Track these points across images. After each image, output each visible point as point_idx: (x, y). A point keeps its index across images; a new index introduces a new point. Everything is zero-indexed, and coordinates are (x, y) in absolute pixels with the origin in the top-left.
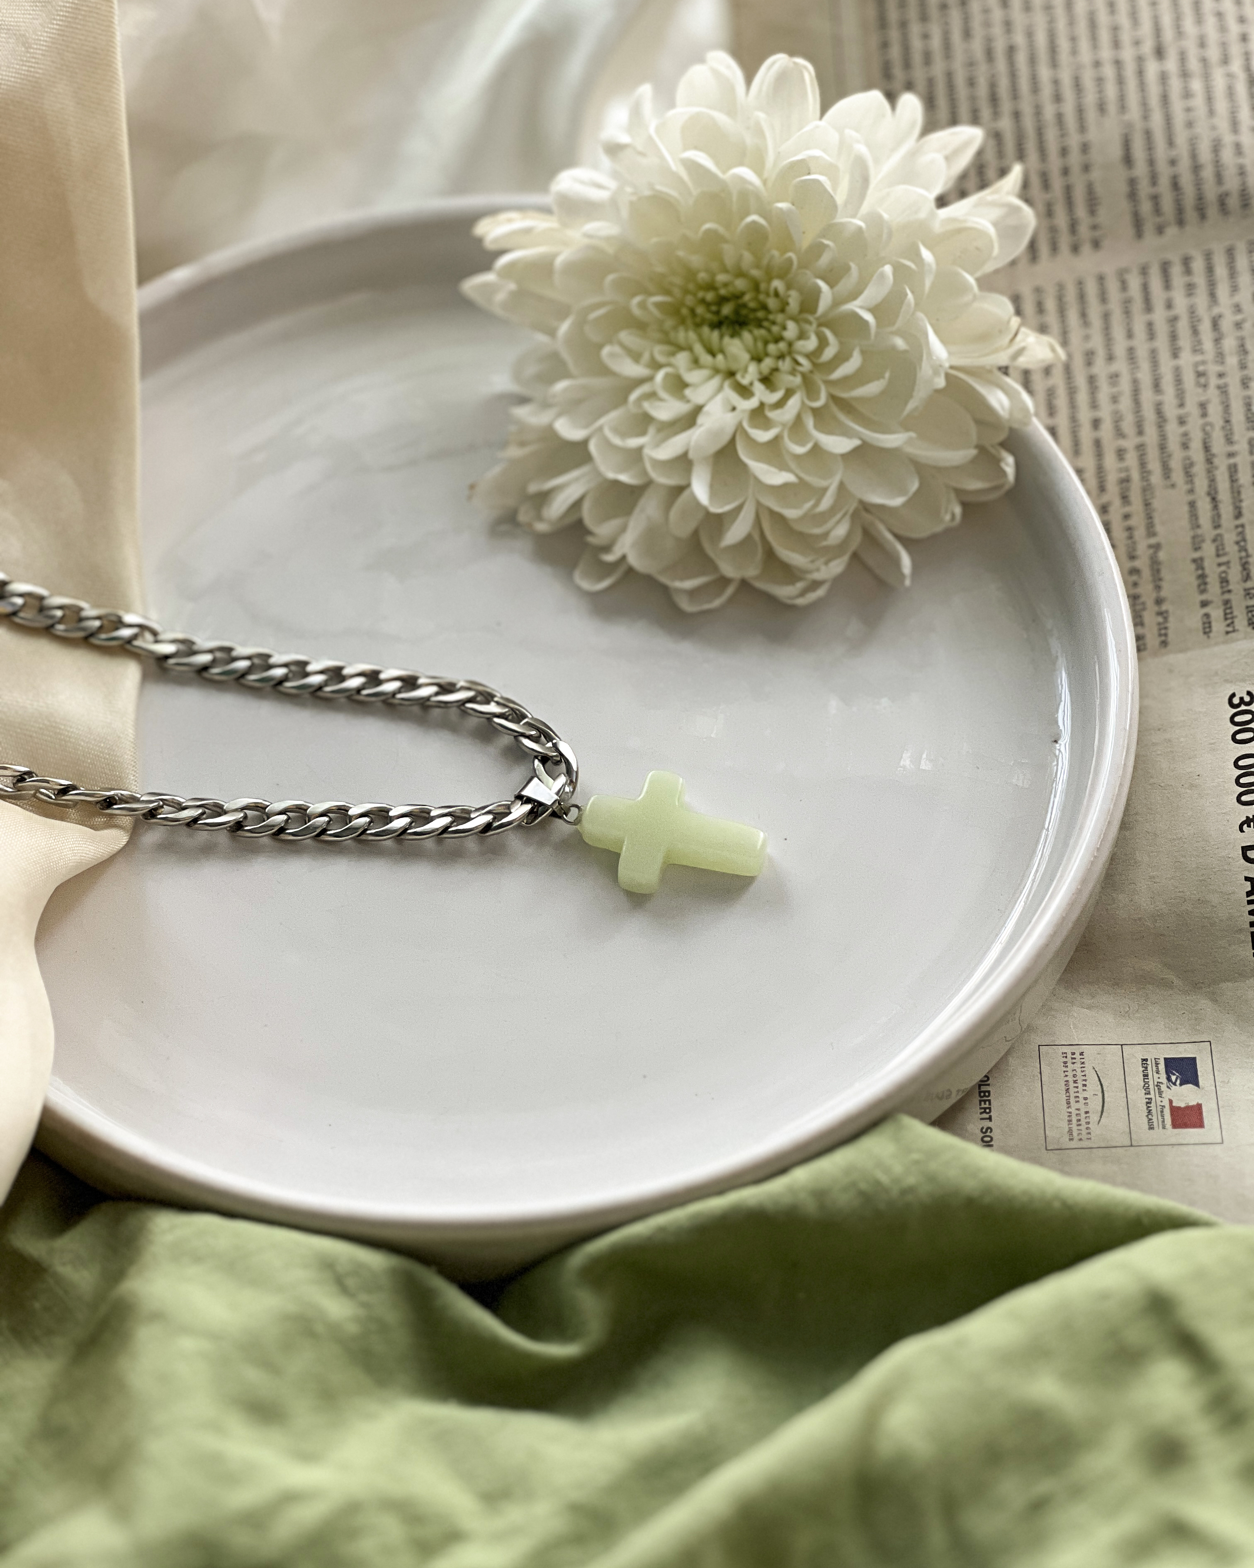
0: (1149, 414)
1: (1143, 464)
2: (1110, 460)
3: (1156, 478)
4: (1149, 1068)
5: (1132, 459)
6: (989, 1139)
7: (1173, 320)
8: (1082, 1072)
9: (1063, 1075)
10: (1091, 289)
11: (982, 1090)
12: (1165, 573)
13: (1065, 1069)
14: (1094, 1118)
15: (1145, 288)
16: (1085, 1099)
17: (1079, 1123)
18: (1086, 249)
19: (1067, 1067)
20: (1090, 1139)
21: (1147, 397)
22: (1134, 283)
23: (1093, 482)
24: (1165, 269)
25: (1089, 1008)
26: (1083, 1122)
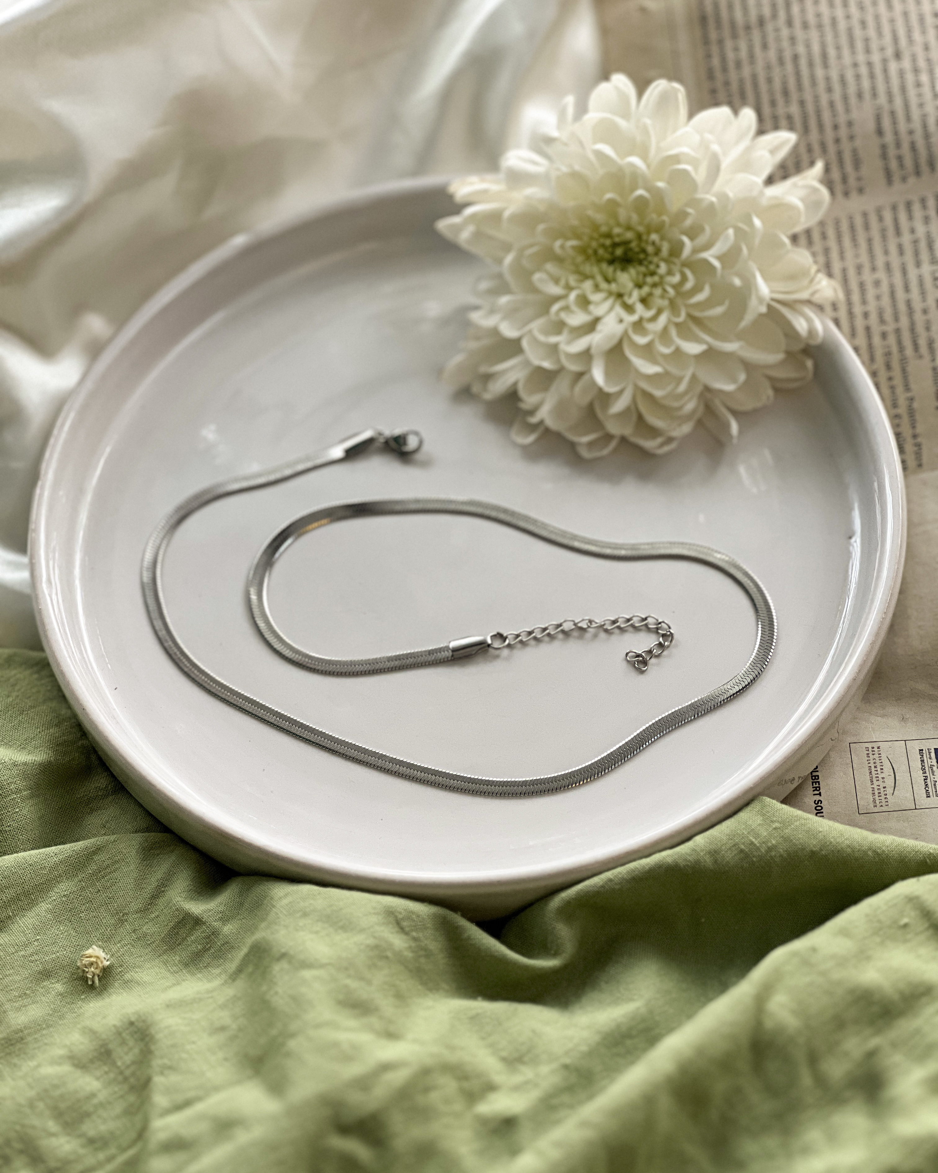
0: (902, 307)
1: (899, 342)
2: (877, 340)
3: (909, 351)
4: (925, 755)
5: (892, 339)
6: (820, 808)
7: (916, 242)
8: (880, 760)
9: (867, 762)
10: (859, 221)
11: (813, 775)
12: (918, 417)
13: (868, 759)
14: (890, 791)
15: (896, 221)
16: (883, 778)
17: (880, 795)
18: (854, 194)
19: (869, 757)
20: (888, 805)
21: (900, 295)
22: (888, 216)
23: (866, 357)
24: (909, 205)
25: (883, 716)
26: (882, 794)
